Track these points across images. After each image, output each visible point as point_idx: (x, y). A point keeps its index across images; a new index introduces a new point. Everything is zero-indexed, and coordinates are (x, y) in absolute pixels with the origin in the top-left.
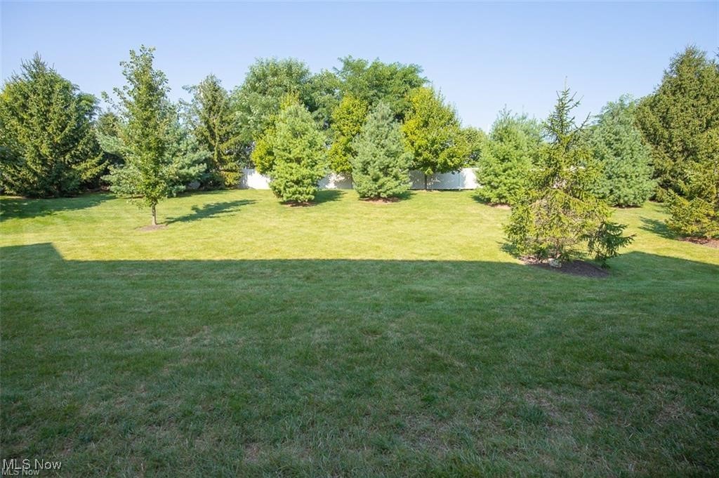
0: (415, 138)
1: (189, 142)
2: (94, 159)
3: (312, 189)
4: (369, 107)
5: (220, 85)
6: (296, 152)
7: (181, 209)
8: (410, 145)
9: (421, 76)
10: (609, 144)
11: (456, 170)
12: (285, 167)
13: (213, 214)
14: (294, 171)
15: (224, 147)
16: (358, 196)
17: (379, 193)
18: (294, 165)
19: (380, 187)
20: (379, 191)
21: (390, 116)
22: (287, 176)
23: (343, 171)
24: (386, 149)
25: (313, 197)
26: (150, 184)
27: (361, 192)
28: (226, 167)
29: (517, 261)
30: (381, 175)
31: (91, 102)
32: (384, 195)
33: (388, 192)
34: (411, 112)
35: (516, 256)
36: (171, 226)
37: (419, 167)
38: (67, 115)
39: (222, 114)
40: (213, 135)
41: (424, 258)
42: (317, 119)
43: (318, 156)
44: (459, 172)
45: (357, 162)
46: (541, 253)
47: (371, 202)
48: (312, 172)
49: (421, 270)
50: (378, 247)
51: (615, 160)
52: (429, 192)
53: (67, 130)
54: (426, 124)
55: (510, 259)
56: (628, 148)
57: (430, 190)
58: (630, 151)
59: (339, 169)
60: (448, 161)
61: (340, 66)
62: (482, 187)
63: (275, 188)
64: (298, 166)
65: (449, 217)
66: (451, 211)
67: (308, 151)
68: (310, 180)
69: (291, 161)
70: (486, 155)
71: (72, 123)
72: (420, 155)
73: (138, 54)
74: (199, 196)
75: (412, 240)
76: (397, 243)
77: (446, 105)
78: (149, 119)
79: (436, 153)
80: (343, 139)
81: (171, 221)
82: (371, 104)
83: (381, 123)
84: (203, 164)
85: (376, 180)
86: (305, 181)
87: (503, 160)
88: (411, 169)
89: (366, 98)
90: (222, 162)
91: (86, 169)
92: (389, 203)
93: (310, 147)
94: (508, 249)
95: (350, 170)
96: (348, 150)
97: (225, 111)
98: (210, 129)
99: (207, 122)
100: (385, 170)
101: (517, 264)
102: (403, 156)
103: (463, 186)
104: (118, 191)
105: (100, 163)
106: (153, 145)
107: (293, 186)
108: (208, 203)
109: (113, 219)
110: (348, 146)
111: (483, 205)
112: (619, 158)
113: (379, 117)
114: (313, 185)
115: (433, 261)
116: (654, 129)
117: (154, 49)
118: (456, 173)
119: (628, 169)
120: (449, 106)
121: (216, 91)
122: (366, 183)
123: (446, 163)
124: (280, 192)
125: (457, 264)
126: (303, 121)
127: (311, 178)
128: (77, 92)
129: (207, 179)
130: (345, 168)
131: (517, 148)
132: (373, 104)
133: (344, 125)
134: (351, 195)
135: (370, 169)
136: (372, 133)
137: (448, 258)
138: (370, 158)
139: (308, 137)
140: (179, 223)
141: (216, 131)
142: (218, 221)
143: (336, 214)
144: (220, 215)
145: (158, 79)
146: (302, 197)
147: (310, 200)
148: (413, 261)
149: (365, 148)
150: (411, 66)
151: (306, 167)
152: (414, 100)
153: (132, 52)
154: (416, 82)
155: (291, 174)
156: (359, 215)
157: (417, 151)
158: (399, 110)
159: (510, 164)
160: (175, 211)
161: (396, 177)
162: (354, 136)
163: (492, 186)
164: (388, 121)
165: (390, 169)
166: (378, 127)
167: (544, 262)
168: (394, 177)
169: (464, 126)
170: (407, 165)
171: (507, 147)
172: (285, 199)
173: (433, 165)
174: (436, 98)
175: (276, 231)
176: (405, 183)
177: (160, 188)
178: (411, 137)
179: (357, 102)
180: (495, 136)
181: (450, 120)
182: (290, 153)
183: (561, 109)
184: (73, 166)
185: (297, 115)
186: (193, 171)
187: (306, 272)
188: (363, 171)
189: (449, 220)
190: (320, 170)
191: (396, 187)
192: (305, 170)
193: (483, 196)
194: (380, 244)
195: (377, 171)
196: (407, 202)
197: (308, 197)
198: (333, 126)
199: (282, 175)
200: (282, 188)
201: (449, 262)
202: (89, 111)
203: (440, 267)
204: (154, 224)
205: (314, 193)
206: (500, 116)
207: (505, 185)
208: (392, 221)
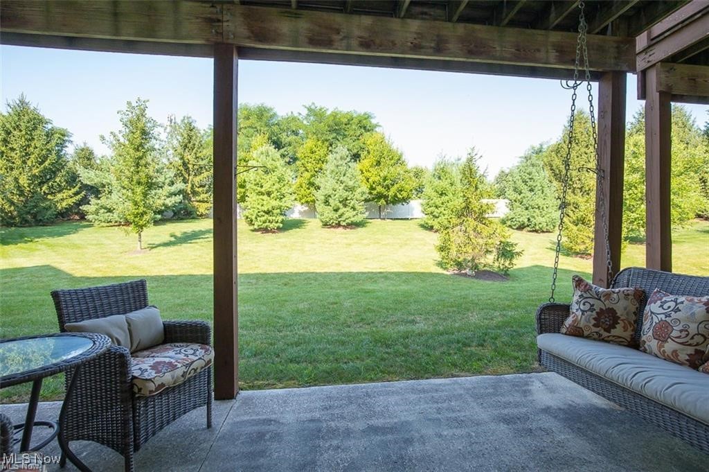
0: (369, 174)
1: (167, 176)
2: (70, 190)
3: (280, 218)
4: (330, 148)
5: (195, 125)
6: (266, 187)
7: (160, 236)
8: (365, 181)
9: (374, 121)
10: (525, 182)
11: (406, 202)
12: (258, 200)
13: (191, 240)
14: (265, 203)
15: (197, 180)
16: (321, 224)
17: (339, 222)
18: (265, 197)
19: (340, 216)
20: (339, 220)
21: (347, 156)
22: (259, 207)
23: (307, 202)
24: (344, 184)
25: (281, 225)
26: (138, 214)
27: (324, 220)
28: (198, 198)
29: (445, 272)
30: (341, 206)
31: (64, 135)
32: (344, 224)
33: (347, 221)
34: (366, 153)
35: (446, 269)
36: (154, 250)
37: (374, 199)
38: (48, 150)
39: (197, 151)
40: (187, 169)
41: (374, 271)
42: (283, 156)
43: (285, 190)
44: (408, 203)
45: (320, 195)
46: (459, 265)
47: (332, 229)
48: (281, 204)
49: (371, 278)
50: (339, 264)
51: (529, 194)
52: (383, 221)
53: (46, 164)
54: (378, 163)
55: (440, 270)
56: (539, 185)
57: (384, 219)
58: (541, 188)
59: (303, 201)
60: (398, 194)
61: (305, 112)
62: (426, 216)
63: (247, 218)
64: (269, 198)
65: (399, 241)
66: (400, 237)
67: (277, 186)
68: (279, 210)
69: (262, 194)
70: (428, 190)
71: (53, 157)
72: (375, 189)
73: (134, 104)
74: (174, 224)
75: (366, 259)
76: (354, 261)
77: (395, 148)
78: (140, 158)
79: (387, 187)
80: (307, 175)
81: (153, 247)
82: (331, 145)
83: (340, 162)
84: (179, 195)
85: (336, 210)
86: (275, 211)
87: (441, 194)
88: (366, 201)
89: (327, 140)
90: (195, 193)
91: (62, 200)
92: (348, 230)
93: (279, 182)
94: (440, 264)
95: (314, 201)
96: (311, 184)
97: (199, 148)
98: (185, 164)
99: (182, 158)
100: (344, 202)
101: (443, 274)
102: (359, 190)
103: (412, 215)
104: (96, 220)
105: (76, 194)
106: (144, 180)
107: (264, 216)
108: (185, 230)
109: (96, 245)
110: (311, 180)
111: (427, 231)
112: (533, 193)
113: (338, 158)
114: (281, 214)
115: (380, 273)
116: (559, 170)
117: (148, 101)
118: (405, 204)
119: (540, 202)
120: (398, 148)
121: (191, 130)
122: (328, 214)
123: (395, 196)
124: (252, 221)
125: (398, 274)
126: (273, 160)
127: (280, 208)
128: (50, 126)
129: (181, 208)
130: (309, 199)
131: (452, 184)
132: (333, 146)
133: (307, 162)
134: (314, 223)
135: (331, 201)
136: (333, 171)
137: (392, 271)
138: (331, 192)
139: (277, 173)
140: (161, 248)
141: (190, 166)
142: (197, 246)
143: (302, 240)
144: (198, 241)
145: (149, 125)
146: (271, 226)
147: (279, 228)
148: (365, 273)
149: (327, 183)
150: (365, 114)
151: (276, 200)
152: (368, 143)
153: (129, 103)
154: (370, 127)
155: (262, 205)
156: (323, 240)
157: (371, 186)
158: (355, 151)
159: (446, 198)
160: (155, 238)
161: (354, 208)
162: (316, 172)
163: (434, 216)
164: (346, 161)
165: (348, 202)
166: (337, 166)
167: (463, 272)
168: (352, 208)
169: (411, 165)
170: (363, 198)
171: (444, 184)
172: (256, 227)
173: (386, 197)
174: (387, 142)
175: (252, 253)
176: (361, 213)
177: (146, 217)
178: (366, 174)
179: (319, 143)
180: (434, 174)
181: (399, 161)
182: (262, 187)
183: (470, 160)
184: (49, 197)
185: (268, 155)
186: (170, 202)
187: (283, 281)
188: (325, 203)
189: (399, 243)
190: (288, 201)
191: (354, 216)
192: (275, 202)
193: (427, 224)
194: (340, 262)
195: (337, 202)
196: (364, 229)
197: (277, 225)
198: (298, 163)
199: (255, 206)
200: (253, 218)
201: (393, 273)
202: (61, 144)
203: (385, 276)
204: (139, 248)
205: (282, 222)
206: (438, 158)
207: (444, 215)
208: (350, 245)
